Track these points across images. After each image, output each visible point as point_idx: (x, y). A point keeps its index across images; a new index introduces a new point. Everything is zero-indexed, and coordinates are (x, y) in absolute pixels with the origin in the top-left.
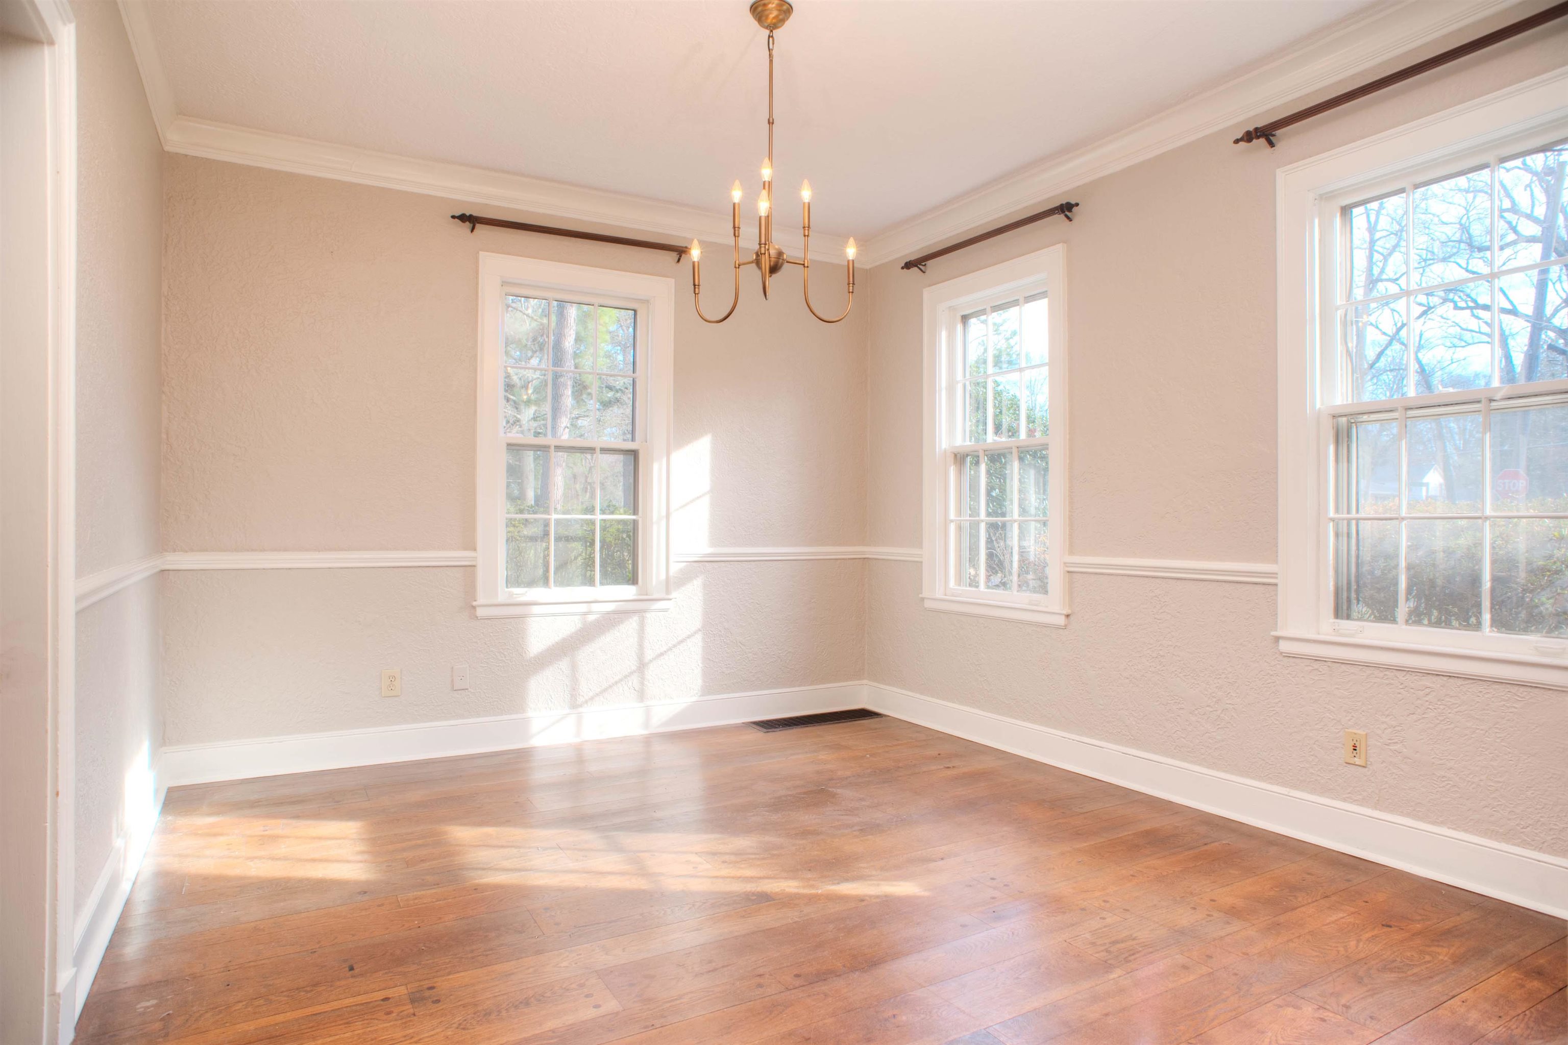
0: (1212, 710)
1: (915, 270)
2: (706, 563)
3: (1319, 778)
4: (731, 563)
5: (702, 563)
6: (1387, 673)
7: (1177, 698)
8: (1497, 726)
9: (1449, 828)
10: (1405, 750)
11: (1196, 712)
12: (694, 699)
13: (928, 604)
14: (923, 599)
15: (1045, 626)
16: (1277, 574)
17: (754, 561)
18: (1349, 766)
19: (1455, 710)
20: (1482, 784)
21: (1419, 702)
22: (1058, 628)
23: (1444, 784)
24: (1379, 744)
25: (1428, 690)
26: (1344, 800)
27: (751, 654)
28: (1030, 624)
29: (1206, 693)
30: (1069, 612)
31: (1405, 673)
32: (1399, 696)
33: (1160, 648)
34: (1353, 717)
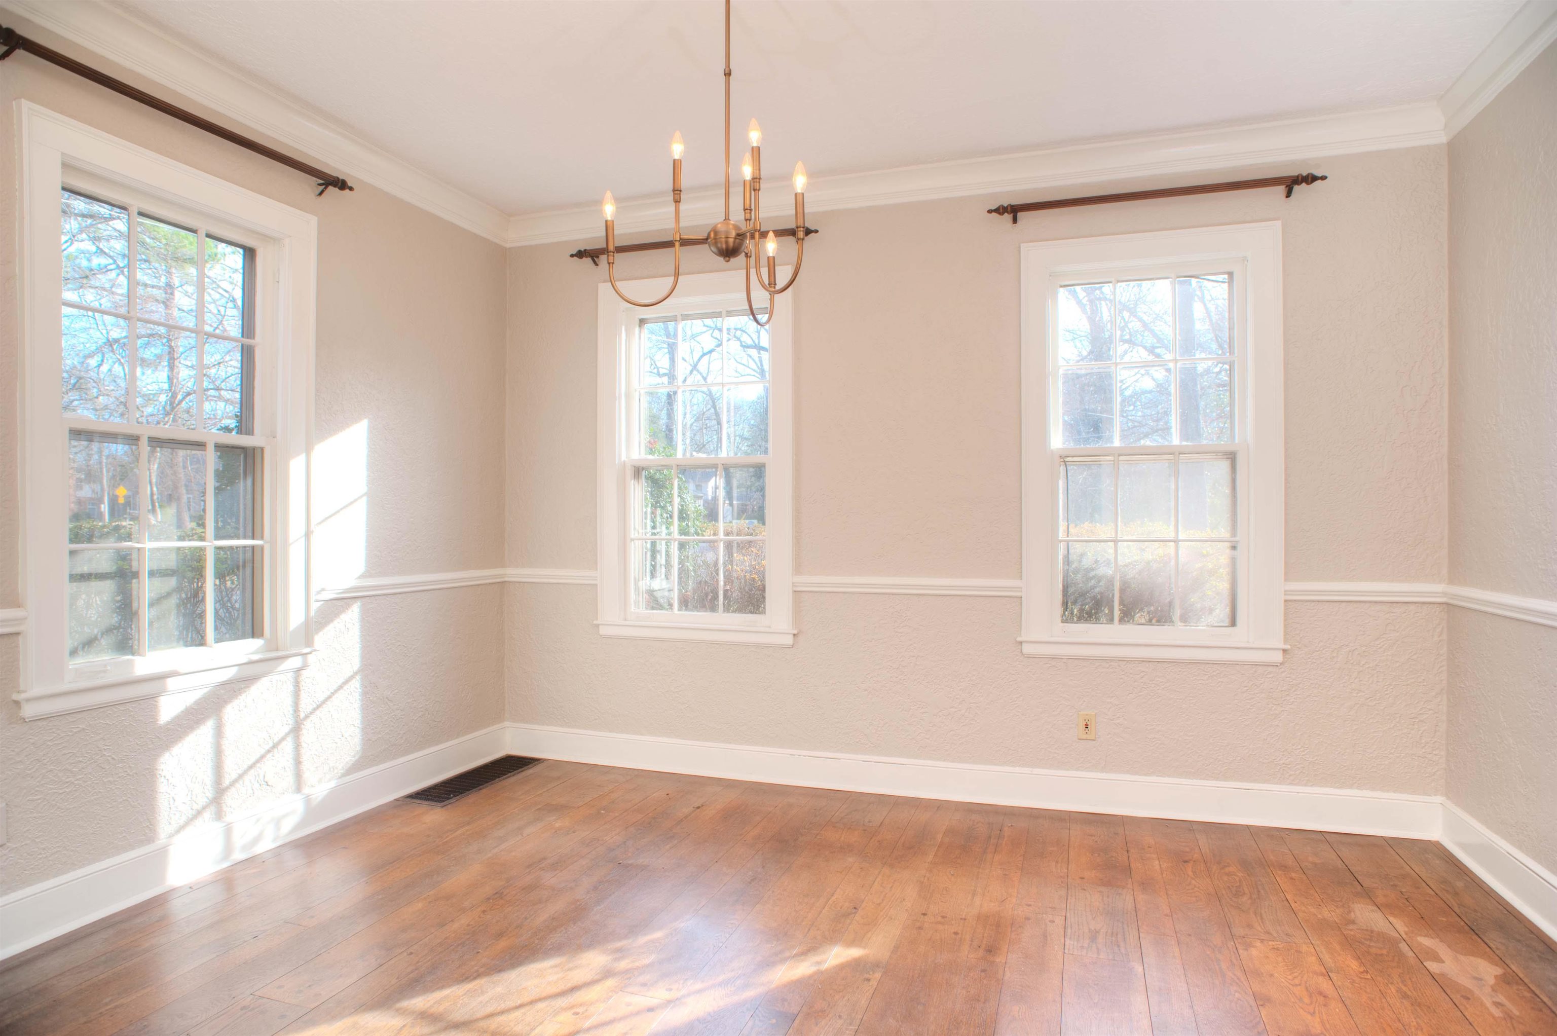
0: (956, 710)
1: (587, 261)
2: (349, 600)
3: (1056, 755)
4: (377, 598)
5: (345, 601)
6: (1112, 663)
7: (920, 703)
8: (1191, 695)
9: (1157, 776)
10: (1126, 722)
11: (940, 714)
12: (333, 784)
13: (603, 631)
14: (598, 626)
15: (766, 647)
16: (1022, 588)
17: (400, 593)
18: (1081, 741)
19: (1163, 687)
20: (1180, 739)
21: (1136, 683)
22: (783, 647)
23: (1154, 743)
24: (1105, 720)
25: (1142, 674)
26: (1077, 769)
27: (398, 711)
28: (747, 645)
29: (950, 695)
30: (795, 632)
31: (1125, 663)
32: (1121, 680)
33: (901, 659)
34: (1084, 701)
